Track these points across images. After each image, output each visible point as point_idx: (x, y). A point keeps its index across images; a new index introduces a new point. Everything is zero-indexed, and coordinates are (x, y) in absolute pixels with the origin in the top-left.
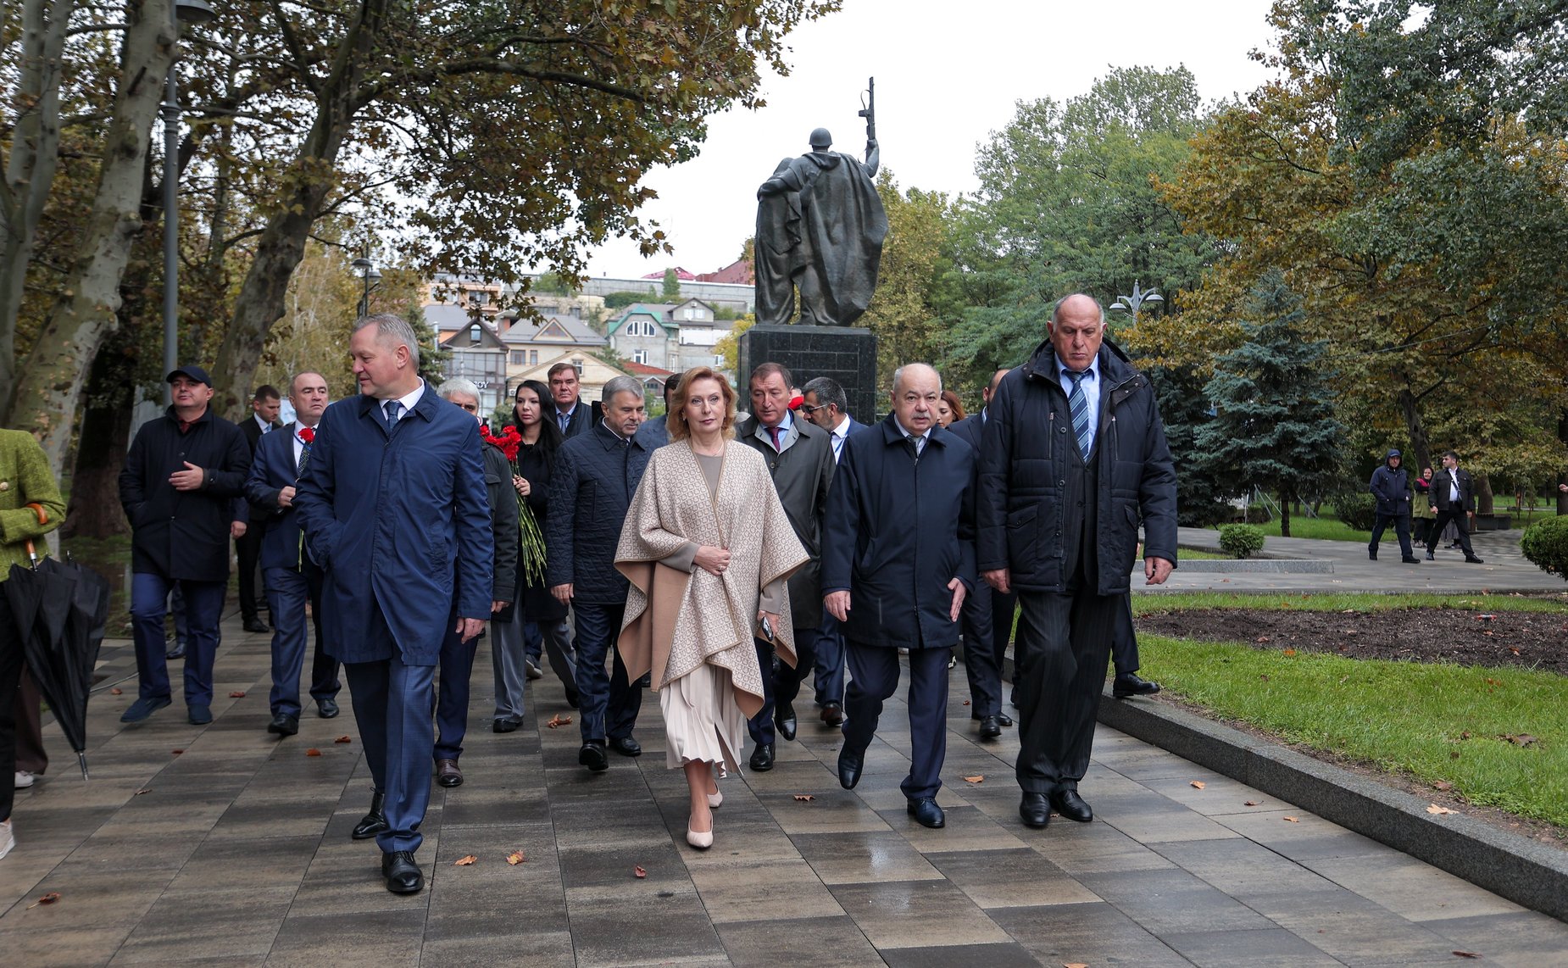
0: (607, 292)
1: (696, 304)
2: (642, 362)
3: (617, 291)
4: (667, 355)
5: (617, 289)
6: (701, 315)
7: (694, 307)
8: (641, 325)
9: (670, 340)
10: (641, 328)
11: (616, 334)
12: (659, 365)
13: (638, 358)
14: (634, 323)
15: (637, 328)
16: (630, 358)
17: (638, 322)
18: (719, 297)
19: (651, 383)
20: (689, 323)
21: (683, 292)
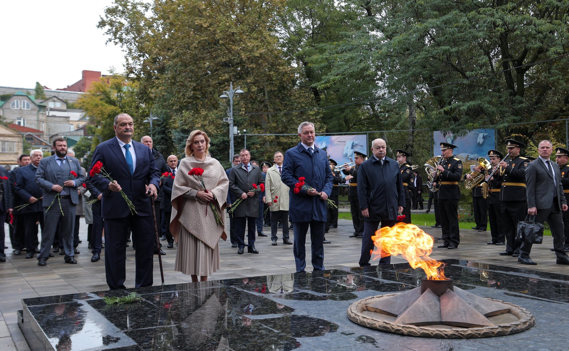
0: (1, 94)
1: (56, 99)
2: (22, 125)
3: (8, 93)
4: (38, 121)
6: (58, 105)
7: (54, 101)
8: (21, 102)
9: (41, 112)
10: (21, 104)
11: (3, 107)
12: (33, 127)
13: (19, 123)
14: (15, 101)
15: (18, 104)
16: (13, 122)
17: (19, 101)
18: (68, 99)
19: (28, 137)
20: (52, 110)
21: (47, 95)
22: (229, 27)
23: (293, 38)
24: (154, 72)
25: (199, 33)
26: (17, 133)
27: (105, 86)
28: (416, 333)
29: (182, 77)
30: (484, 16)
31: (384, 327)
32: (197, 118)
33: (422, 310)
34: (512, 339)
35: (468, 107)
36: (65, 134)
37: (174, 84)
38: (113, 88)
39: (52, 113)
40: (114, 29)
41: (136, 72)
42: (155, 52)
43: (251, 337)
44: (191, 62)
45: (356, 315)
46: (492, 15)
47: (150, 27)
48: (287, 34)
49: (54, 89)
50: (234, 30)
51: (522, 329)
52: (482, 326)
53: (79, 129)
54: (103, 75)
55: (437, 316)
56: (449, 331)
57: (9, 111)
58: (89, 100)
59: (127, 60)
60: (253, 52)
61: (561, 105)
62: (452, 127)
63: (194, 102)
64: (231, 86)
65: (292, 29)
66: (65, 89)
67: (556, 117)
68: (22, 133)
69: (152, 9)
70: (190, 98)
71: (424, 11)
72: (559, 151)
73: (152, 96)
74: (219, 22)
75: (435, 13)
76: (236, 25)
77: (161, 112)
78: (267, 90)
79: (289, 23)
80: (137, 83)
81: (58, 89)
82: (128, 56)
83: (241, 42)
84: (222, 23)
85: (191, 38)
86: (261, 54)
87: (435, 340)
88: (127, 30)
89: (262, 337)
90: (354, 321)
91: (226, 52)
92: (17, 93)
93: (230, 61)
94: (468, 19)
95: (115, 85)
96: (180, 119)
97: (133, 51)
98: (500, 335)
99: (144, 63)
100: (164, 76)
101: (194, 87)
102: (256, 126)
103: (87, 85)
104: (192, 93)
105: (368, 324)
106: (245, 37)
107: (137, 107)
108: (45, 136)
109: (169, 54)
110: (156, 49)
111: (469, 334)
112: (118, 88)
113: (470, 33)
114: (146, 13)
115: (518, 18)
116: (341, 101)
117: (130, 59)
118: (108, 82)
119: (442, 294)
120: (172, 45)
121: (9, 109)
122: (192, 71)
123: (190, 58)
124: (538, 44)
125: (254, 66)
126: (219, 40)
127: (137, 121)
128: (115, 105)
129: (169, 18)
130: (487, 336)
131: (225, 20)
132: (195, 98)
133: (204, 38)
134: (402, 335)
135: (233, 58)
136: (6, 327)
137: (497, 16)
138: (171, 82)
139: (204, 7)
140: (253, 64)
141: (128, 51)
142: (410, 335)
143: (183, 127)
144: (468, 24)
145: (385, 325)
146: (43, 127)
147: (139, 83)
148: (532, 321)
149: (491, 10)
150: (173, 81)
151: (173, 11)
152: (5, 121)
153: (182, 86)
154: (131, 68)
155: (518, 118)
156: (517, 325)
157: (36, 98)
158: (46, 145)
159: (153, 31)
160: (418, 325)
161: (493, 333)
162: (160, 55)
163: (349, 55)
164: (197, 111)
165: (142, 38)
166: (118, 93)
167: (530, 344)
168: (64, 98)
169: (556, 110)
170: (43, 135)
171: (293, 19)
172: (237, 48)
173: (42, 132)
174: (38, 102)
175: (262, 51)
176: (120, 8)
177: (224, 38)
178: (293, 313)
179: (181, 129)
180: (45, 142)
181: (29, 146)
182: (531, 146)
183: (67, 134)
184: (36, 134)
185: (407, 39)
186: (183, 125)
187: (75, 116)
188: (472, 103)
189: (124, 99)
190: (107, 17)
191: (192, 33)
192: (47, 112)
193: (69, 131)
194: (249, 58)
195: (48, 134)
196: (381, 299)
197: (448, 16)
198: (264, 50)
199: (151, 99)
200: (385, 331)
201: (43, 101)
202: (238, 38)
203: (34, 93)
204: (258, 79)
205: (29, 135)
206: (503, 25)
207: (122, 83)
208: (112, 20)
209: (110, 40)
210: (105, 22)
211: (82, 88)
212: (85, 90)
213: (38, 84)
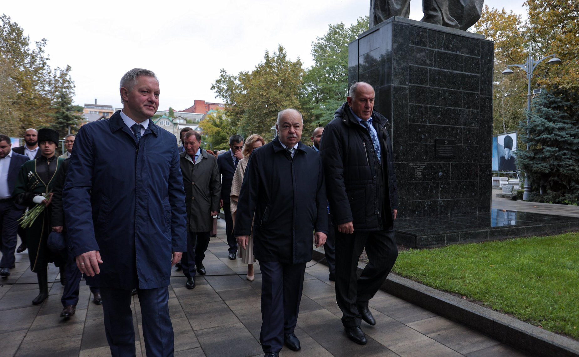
1: (180, 118)
6: (182, 121)
7: (179, 119)
8: (165, 122)
9: (175, 127)
18: (187, 117)
21: (175, 115)
22: (276, 95)
25: (262, 97)
40: (219, 90)
47: (237, 88)
49: (178, 111)
54: (206, 103)
66: (184, 111)
69: (238, 79)
77: (243, 133)
80: (230, 117)
81: (180, 111)
88: (226, 91)
97: (228, 101)
103: (197, 109)
114: (235, 81)
117: (227, 105)
122: (258, 114)
128: (219, 127)
141: (226, 101)
157: (170, 117)
165: (233, 94)
166: (220, 120)
168: (184, 117)
174: (171, 120)
176: (223, 80)
189: (223, 124)
190: (216, 84)
191: (258, 97)
201: (174, 119)
203: (168, 114)
208: (218, 86)
209: (217, 96)
210: (215, 87)
211: (194, 110)
212: (196, 112)
213: (170, 108)
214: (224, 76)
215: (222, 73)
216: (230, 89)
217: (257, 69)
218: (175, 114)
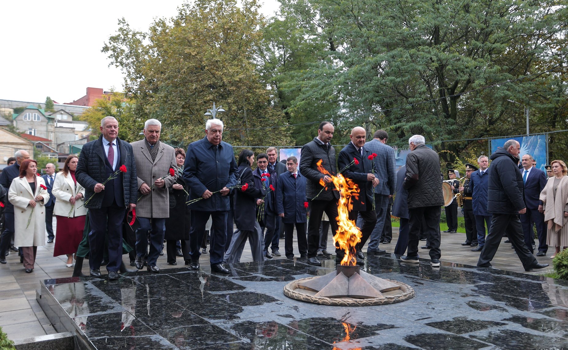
0: (15, 107)
1: (63, 112)
2: (33, 134)
3: (21, 107)
4: (47, 131)
5: (20, 106)
6: (65, 117)
7: (62, 114)
8: (32, 115)
9: (49, 124)
10: (32, 116)
11: (17, 119)
12: (43, 136)
13: (31, 133)
14: (28, 114)
15: (30, 116)
16: (25, 132)
17: (31, 114)
18: (74, 112)
19: (38, 145)
20: (59, 121)
21: (56, 108)
22: (214, 56)
23: (268, 65)
24: (149, 91)
25: (188, 60)
26: (29, 142)
27: (106, 102)
28: (328, 303)
29: (173, 96)
30: (422, 53)
31: (307, 299)
32: (185, 132)
33: (335, 287)
34: (393, 306)
35: (410, 127)
36: (71, 143)
37: (166, 102)
38: (114, 105)
39: (59, 125)
40: (116, 54)
41: (134, 91)
42: (150, 74)
43: (210, 306)
44: (180, 84)
45: (288, 291)
46: (429, 52)
47: (147, 53)
48: (263, 62)
49: (61, 104)
50: (217, 59)
51: (402, 300)
52: (374, 298)
53: (83, 138)
54: (105, 92)
55: (346, 291)
56: (350, 301)
57: (22, 122)
58: (92, 115)
59: (126, 81)
60: (234, 76)
61: (485, 126)
62: (396, 142)
63: (183, 119)
64: (214, 106)
65: (267, 57)
66: (71, 104)
67: (482, 135)
68: (33, 142)
69: (149, 37)
70: (179, 114)
71: (375, 47)
72: (468, 167)
73: (147, 111)
74: (206, 51)
75: (384, 49)
76: (220, 53)
78: (245, 109)
79: (265, 53)
80: (134, 101)
81: (65, 104)
82: (127, 77)
83: (224, 69)
84: (207, 52)
85: (181, 64)
86: (240, 79)
87: (340, 307)
88: (127, 56)
89: (218, 306)
90: (287, 295)
91: (211, 76)
92: (29, 106)
93: (214, 84)
94: (410, 55)
95: (115, 102)
96: (171, 132)
97: (131, 73)
98: (386, 303)
99: (140, 84)
100: (158, 95)
101: (183, 105)
102: (235, 139)
103: (91, 100)
104: (181, 110)
105: (296, 297)
106: (227, 64)
107: (135, 122)
108: (53, 145)
109: (162, 76)
110: (152, 72)
111: (364, 303)
112: (118, 104)
113: (412, 66)
114: (143, 41)
115: (450, 55)
116: (308, 118)
117: (129, 80)
118: (109, 99)
119: (351, 275)
120: (165, 69)
121: (22, 120)
122: (181, 92)
123: (180, 81)
124: (466, 77)
125: (235, 89)
126: (205, 66)
127: (134, 133)
129: (162, 46)
130: (376, 304)
131: (210, 50)
132: (184, 114)
133: (192, 64)
134: (319, 304)
135: (216, 81)
136: (27, 301)
137: (432, 53)
138: (164, 100)
139: (192, 38)
140: (233, 87)
141: (127, 74)
142: (324, 304)
143: (173, 139)
144: (409, 59)
145: (307, 297)
146: (52, 137)
147: (136, 100)
148: (411, 294)
149: (428, 48)
150: (165, 99)
151: (166, 41)
152: (18, 131)
153: (174, 104)
154: (130, 87)
155: (450, 137)
156: (399, 297)
157: (46, 111)
158: (54, 152)
159: (149, 56)
160: (330, 297)
161: (381, 302)
162: (154, 77)
163: (313, 82)
164: (185, 125)
165: (140, 62)
166: (117, 109)
167: (403, 309)
168: (70, 112)
169: (482, 130)
170: (51, 144)
171: (268, 50)
172: (220, 73)
173: (51, 141)
174: (47, 114)
175: (241, 76)
176: (122, 36)
177: (209, 65)
178: (244, 290)
179: (171, 141)
180: (53, 149)
181: (39, 153)
182: (456, 160)
183: (73, 143)
184: (46, 143)
185: (361, 70)
186: (173, 137)
187: (80, 127)
188: (413, 123)
189: (122, 114)
190: (110, 44)
191: (182, 60)
192: (55, 123)
193: (74, 140)
194: (230, 82)
195: (56, 143)
196: (310, 280)
197: (394, 52)
198: (243, 76)
199: (146, 114)
200: (307, 301)
201: (52, 113)
202: (221, 65)
203: (44, 106)
204: (238, 99)
205: (39, 143)
206: (438, 60)
207: (121, 100)
208: (114, 46)
209: (112, 63)
210: (108, 48)
211: (86, 102)
212: (89, 104)
213: (48, 98)
214: (125, 30)
215: (121, 25)
216: (134, 53)
217: (181, 13)
218: (54, 107)
